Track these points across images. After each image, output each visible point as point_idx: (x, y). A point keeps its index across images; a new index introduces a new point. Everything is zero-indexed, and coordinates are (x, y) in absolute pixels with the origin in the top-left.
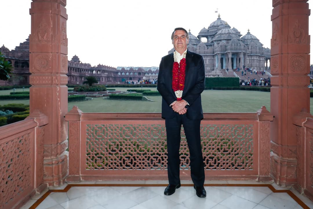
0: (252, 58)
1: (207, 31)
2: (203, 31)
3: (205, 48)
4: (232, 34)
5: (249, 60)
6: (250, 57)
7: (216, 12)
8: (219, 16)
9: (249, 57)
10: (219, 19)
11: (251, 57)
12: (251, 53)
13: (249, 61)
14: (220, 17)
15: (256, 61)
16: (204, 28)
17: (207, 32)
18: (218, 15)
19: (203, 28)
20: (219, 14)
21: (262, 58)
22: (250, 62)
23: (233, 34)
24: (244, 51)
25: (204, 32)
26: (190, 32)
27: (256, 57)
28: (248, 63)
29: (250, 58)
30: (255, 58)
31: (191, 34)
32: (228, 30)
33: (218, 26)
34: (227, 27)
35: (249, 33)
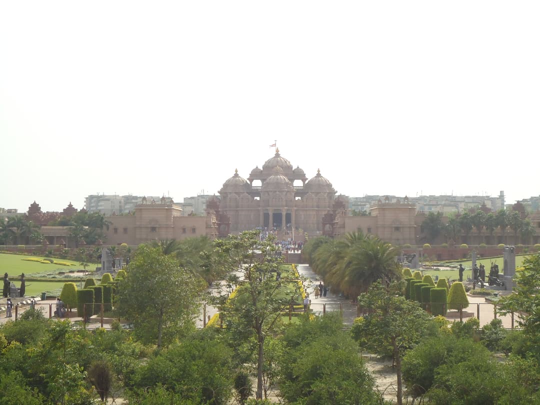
0: (308, 213)
1: (259, 172)
2: (254, 171)
7: (274, 145)
9: (304, 212)
10: (277, 155)
14: (279, 153)
17: (259, 174)
26: (236, 173)
28: (303, 218)
29: (306, 213)
31: (239, 177)
33: (273, 168)
34: (277, 173)
35: (319, 175)
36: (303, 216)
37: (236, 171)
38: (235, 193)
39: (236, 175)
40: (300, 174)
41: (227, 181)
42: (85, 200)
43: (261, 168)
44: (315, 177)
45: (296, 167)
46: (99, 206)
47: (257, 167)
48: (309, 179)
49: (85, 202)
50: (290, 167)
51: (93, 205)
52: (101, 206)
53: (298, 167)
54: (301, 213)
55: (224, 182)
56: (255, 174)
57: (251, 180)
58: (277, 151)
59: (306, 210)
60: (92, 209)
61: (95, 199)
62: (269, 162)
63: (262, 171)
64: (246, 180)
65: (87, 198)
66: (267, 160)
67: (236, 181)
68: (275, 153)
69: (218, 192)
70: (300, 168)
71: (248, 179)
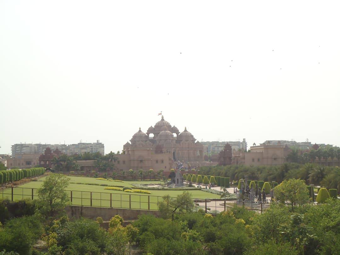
7: (161, 114)
10: (163, 120)
17: (153, 130)
26: (140, 130)
33: (161, 127)
34: (165, 130)
35: (186, 130)
36: (180, 153)
38: (141, 141)
39: (140, 131)
40: (175, 130)
41: (135, 134)
42: (11, 147)
43: (153, 127)
44: (184, 131)
46: (22, 150)
47: (151, 126)
48: (181, 132)
49: (11, 148)
50: (170, 126)
51: (18, 149)
52: (24, 150)
53: (174, 126)
55: (133, 135)
56: (150, 130)
57: (148, 133)
58: (163, 117)
59: (182, 150)
60: (17, 152)
61: (19, 146)
62: (158, 123)
65: (12, 146)
66: (157, 122)
67: (141, 134)
68: (161, 118)
69: (130, 141)
70: (175, 126)
71: (146, 133)
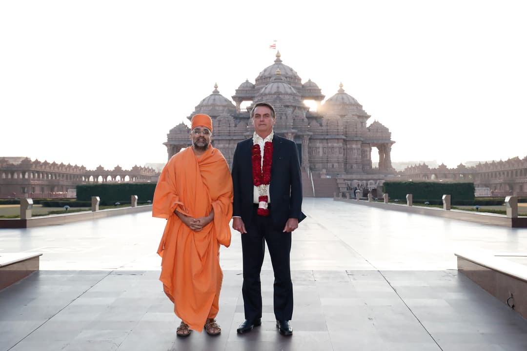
0: (330, 145)
1: (250, 87)
2: (243, 87)
3: (229, 124)
4: (284, 94)
5: (323, 148)
6: (325, 141)
7: (273, 46)
8: (278, 56)
9: (322, 143)
10: (278, 61)
11: (328, 143)
12: (327, 135)
13: (323, 151)
14: (281, 58)
15: (337, 150)
16: (247, 81)
17: (250, 89)
18: (276, 53)
19: (245, 81)
20: (278, 52)
21: (356, 144)
22: (324, 153)
23: (287, 94)
24: (293, 131)
25: (244, 91)
26: (216, 90)
27: (338, 143)
28: (321, 154)
29: (326, 145)
30: (335, 145)
31: (220, 95)
32: (278, 87)
33: (270, 77)
34: (278, 80)
35: (342, 91)
36: (321, 150)
37: (216, 87)
39: (216, 93)
40: (312, 90)
45: (307, 81)
50: (298, 80)
53: (310, 81)
54: (318, 145)
57: (239, 98)
63: (254, 86)
64: (231, 99)
67: (217, 101)
68: (275, 58)
70: (313, 81)
71: (234, 98)
